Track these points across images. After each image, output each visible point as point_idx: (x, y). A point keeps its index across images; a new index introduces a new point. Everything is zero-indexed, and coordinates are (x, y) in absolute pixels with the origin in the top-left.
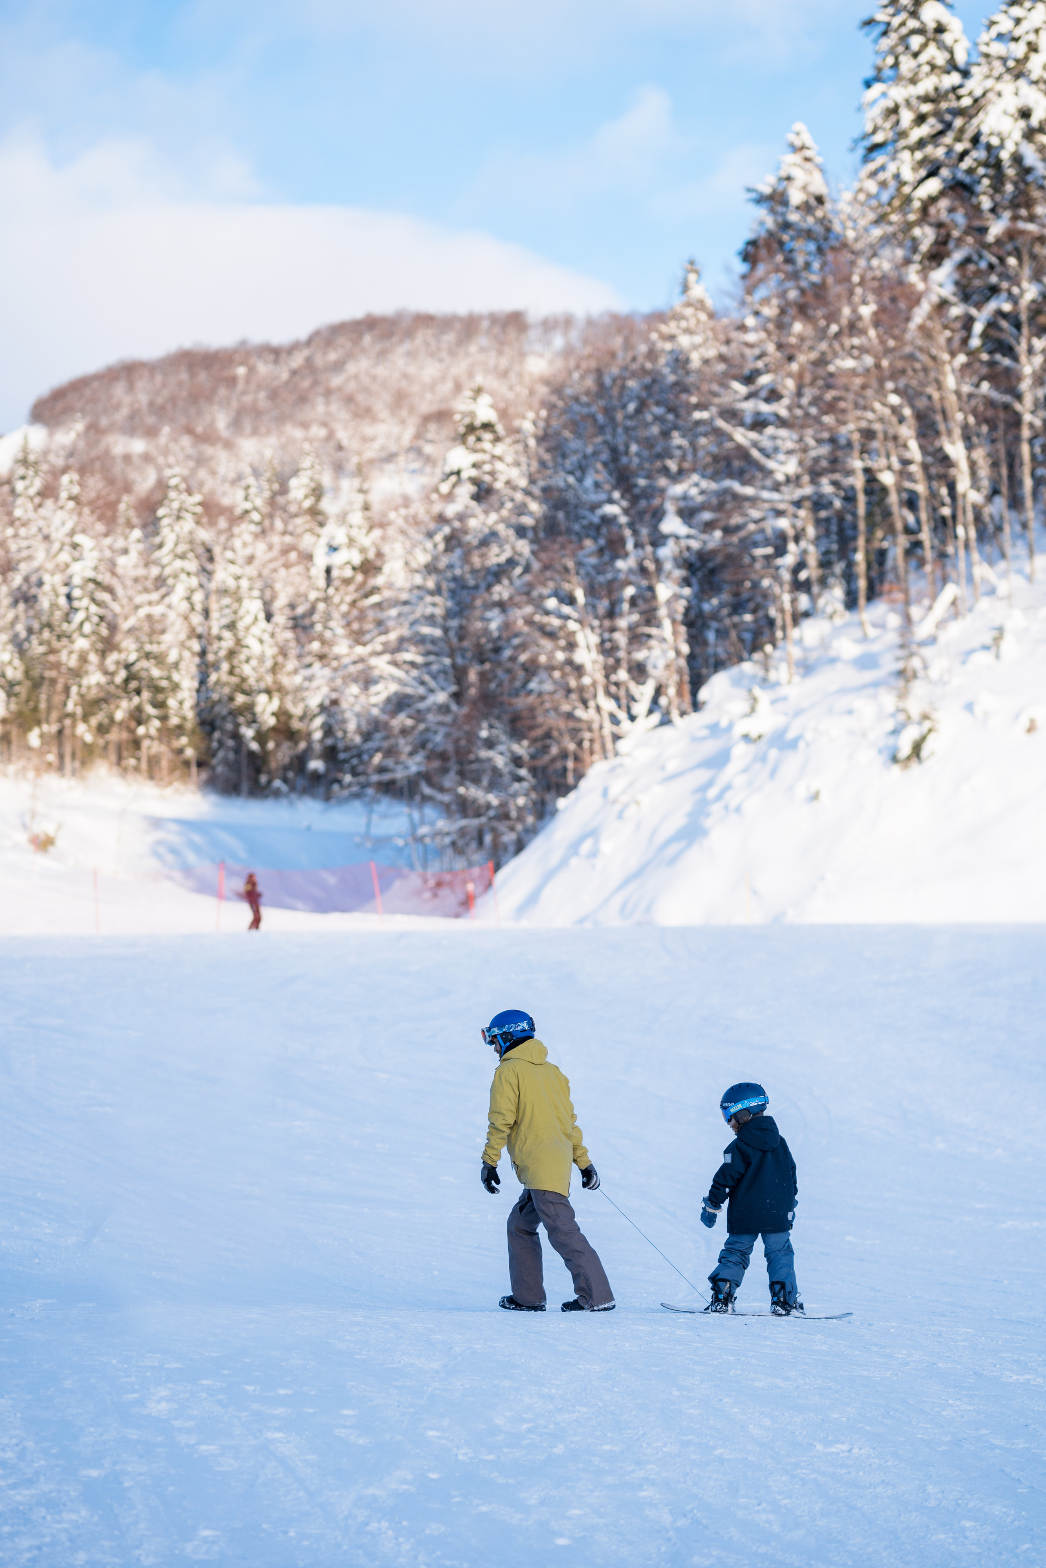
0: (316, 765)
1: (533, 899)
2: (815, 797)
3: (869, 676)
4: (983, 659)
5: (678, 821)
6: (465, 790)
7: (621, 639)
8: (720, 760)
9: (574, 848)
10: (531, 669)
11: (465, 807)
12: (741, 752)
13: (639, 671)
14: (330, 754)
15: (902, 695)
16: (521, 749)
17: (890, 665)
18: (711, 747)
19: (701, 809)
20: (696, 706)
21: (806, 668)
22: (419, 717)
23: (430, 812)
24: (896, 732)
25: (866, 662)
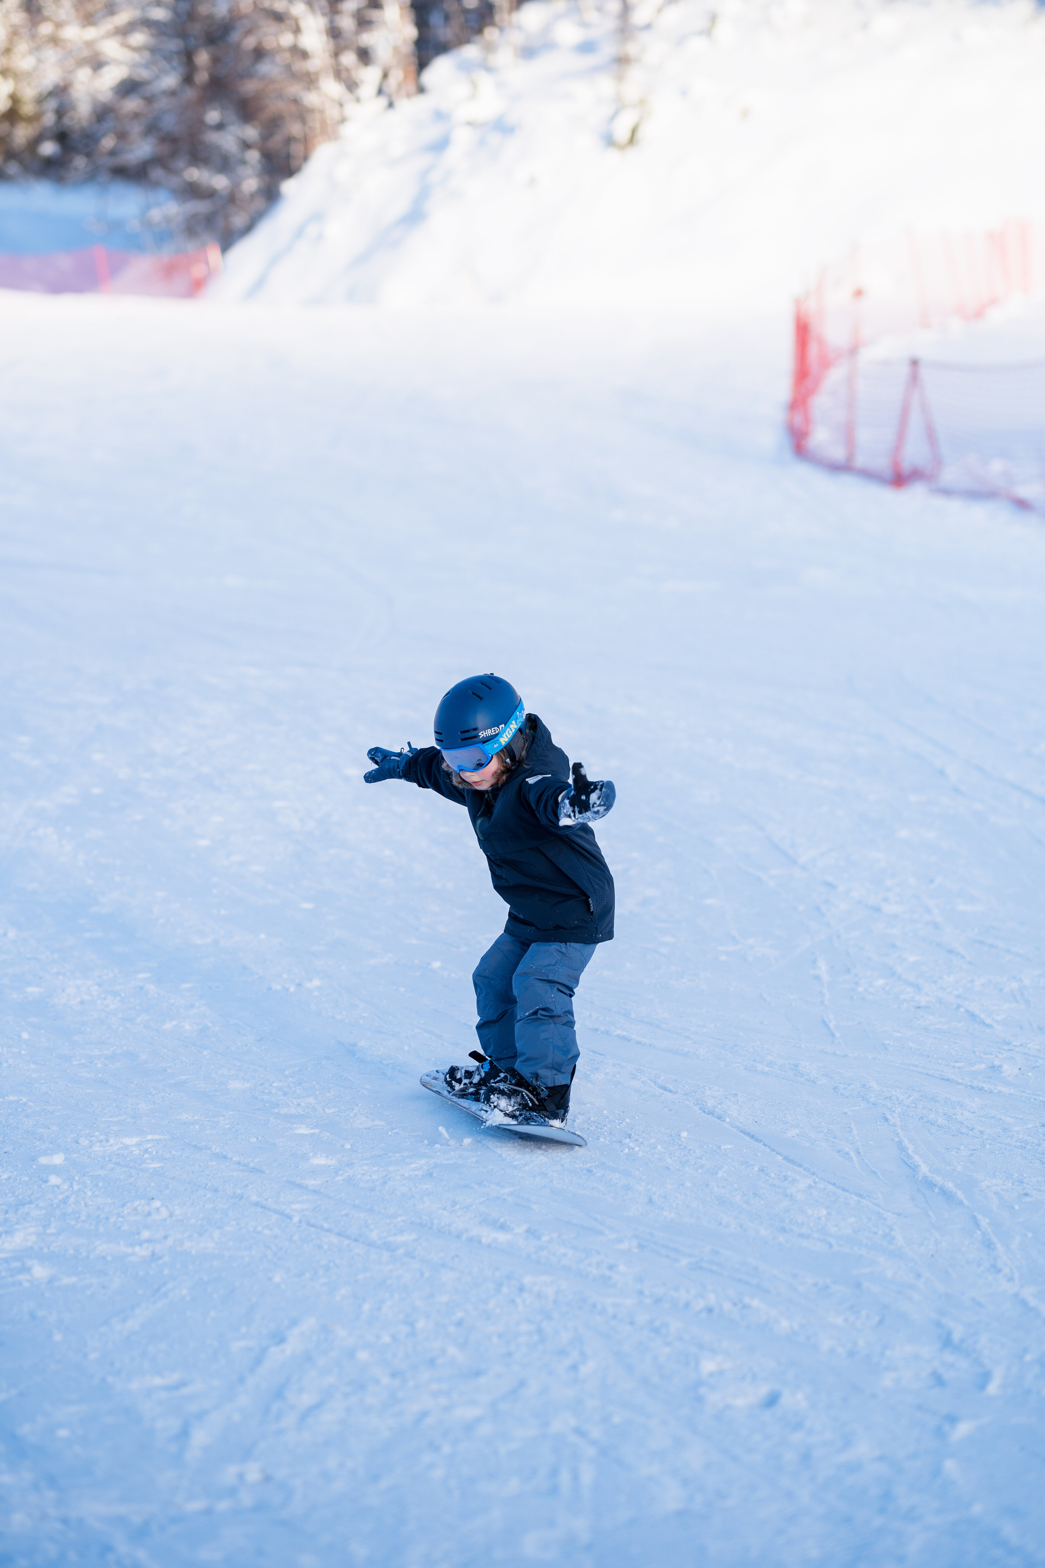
0: (48, 148)
1: (259, 285)
2: (532, 182)
3: (589, 60)
4: (698, 44)
5: (401, 206)
6: (195, 174)
7: (346, 23)
8: (440, 145)
9: (299, 233)
10: (259, 53)
11: (194, 191)
12: (462, 138)
13: (365, 56)
14: (62, 137)
15: (620, 78)
16: (251, 133)
17: (609, 50)
18: (433, 133)
19: (423, 194)
20: (421, 90)
21: (528, 52)
22: (149, 100)
23: (162, 195)
24: (612, 118)
25: (587, 47)
